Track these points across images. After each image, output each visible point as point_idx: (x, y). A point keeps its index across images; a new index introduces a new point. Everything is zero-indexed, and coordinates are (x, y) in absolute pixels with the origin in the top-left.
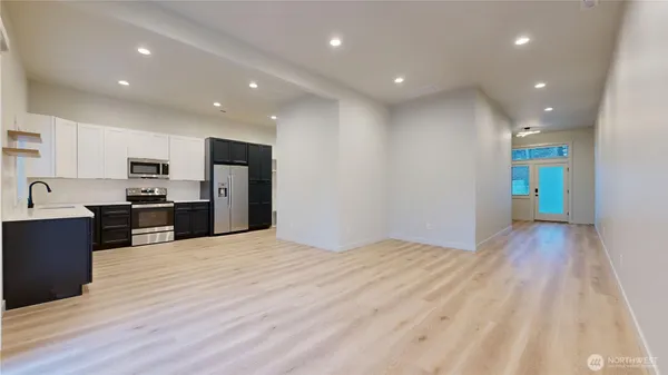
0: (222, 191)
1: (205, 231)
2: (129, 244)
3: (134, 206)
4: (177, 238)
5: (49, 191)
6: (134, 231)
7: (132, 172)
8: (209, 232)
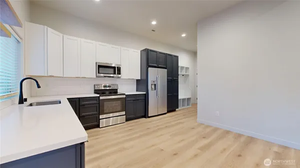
0: (153, 87)
1: (143, 114)
2: (98, 126)
3: (101, 98)
4: (127, 120)
5: (39, 87)
6: (101, 117)
7: (99, 73)
8: (145, 115)
